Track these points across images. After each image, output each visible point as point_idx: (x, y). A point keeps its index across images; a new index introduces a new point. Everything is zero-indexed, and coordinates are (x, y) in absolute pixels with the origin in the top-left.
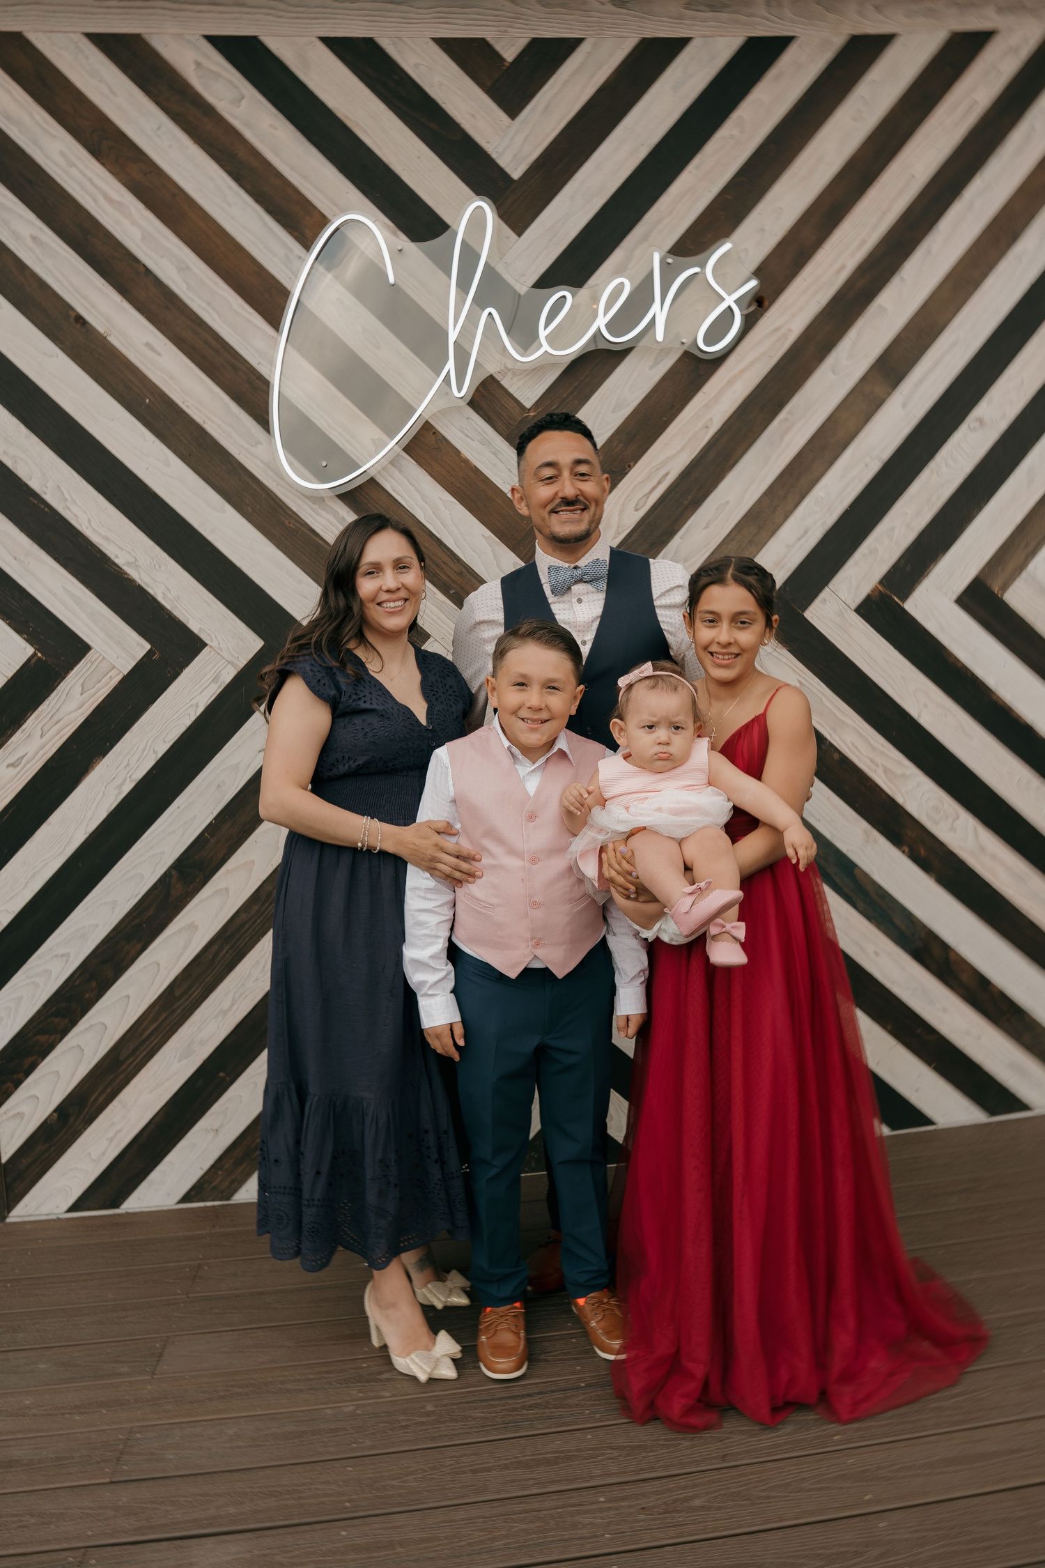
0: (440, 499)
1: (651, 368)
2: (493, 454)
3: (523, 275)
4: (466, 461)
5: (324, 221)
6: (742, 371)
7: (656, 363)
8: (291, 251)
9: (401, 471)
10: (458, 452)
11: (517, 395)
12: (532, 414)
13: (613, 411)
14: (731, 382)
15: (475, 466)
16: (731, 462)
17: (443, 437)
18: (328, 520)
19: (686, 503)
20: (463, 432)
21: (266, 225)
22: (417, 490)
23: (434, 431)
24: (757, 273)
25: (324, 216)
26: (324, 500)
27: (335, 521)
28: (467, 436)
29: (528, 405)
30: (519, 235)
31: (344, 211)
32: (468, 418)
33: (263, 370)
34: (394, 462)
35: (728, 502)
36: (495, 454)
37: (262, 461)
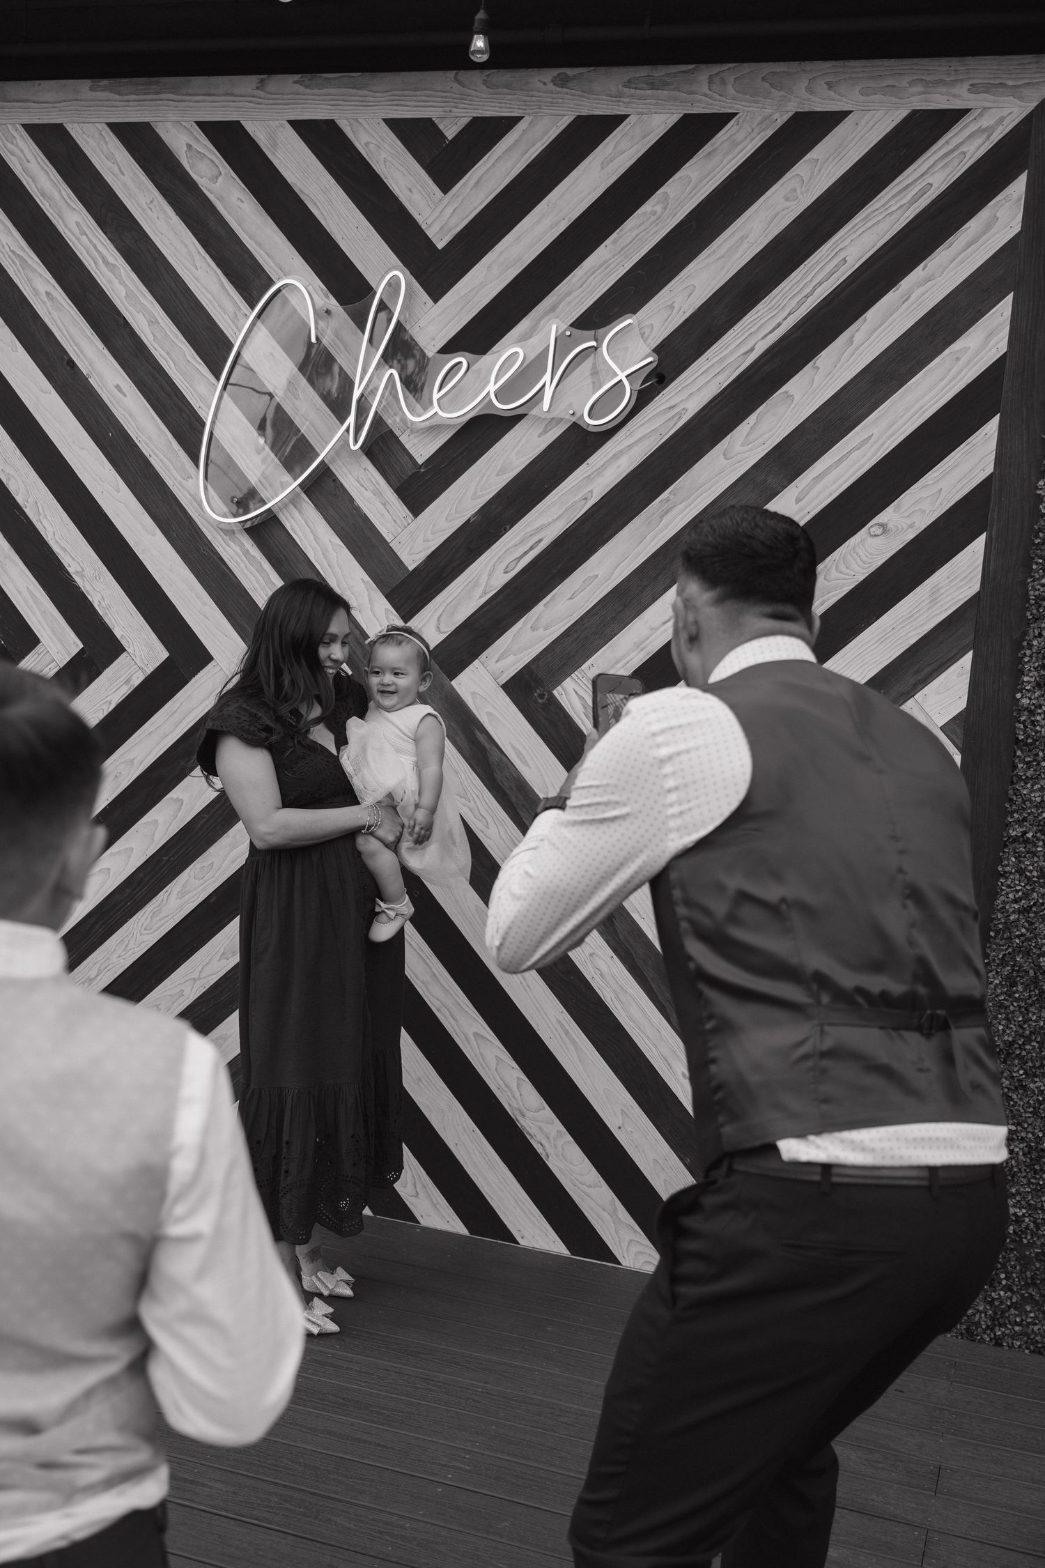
0: (330, 541)
1: (539, 436)
2: (383, 504)
3: (433, 339)
4: (358, 509)
5: (270, 282)
6: (630, 447)
7: (545, 432)
8: (240, 309)
9: (300, 512)
10: (352, 500)
11: (411, 452)
12: (423, 470)
13: (497, 475)
14: (616, 456)
15: (365, 514)
16: (606, 536)
17: (341, 484)
18: (234, 551)
19: (554, 571)
20: (359, 482)
21: (222, 285)
22: (312, 531)
23: (334, 478)
24: (657, 350)
25: (270, 278)
26: (234, 533)
27: (239, 551)
28: (362, 486)
29: (420, 461)
30: (436, 301)
31: (286, 275)
32: (365, 469)
33: (201, 413)
34: (292, 500)
35: (597, 576)
36: (384, 505)
37: (190, 494)
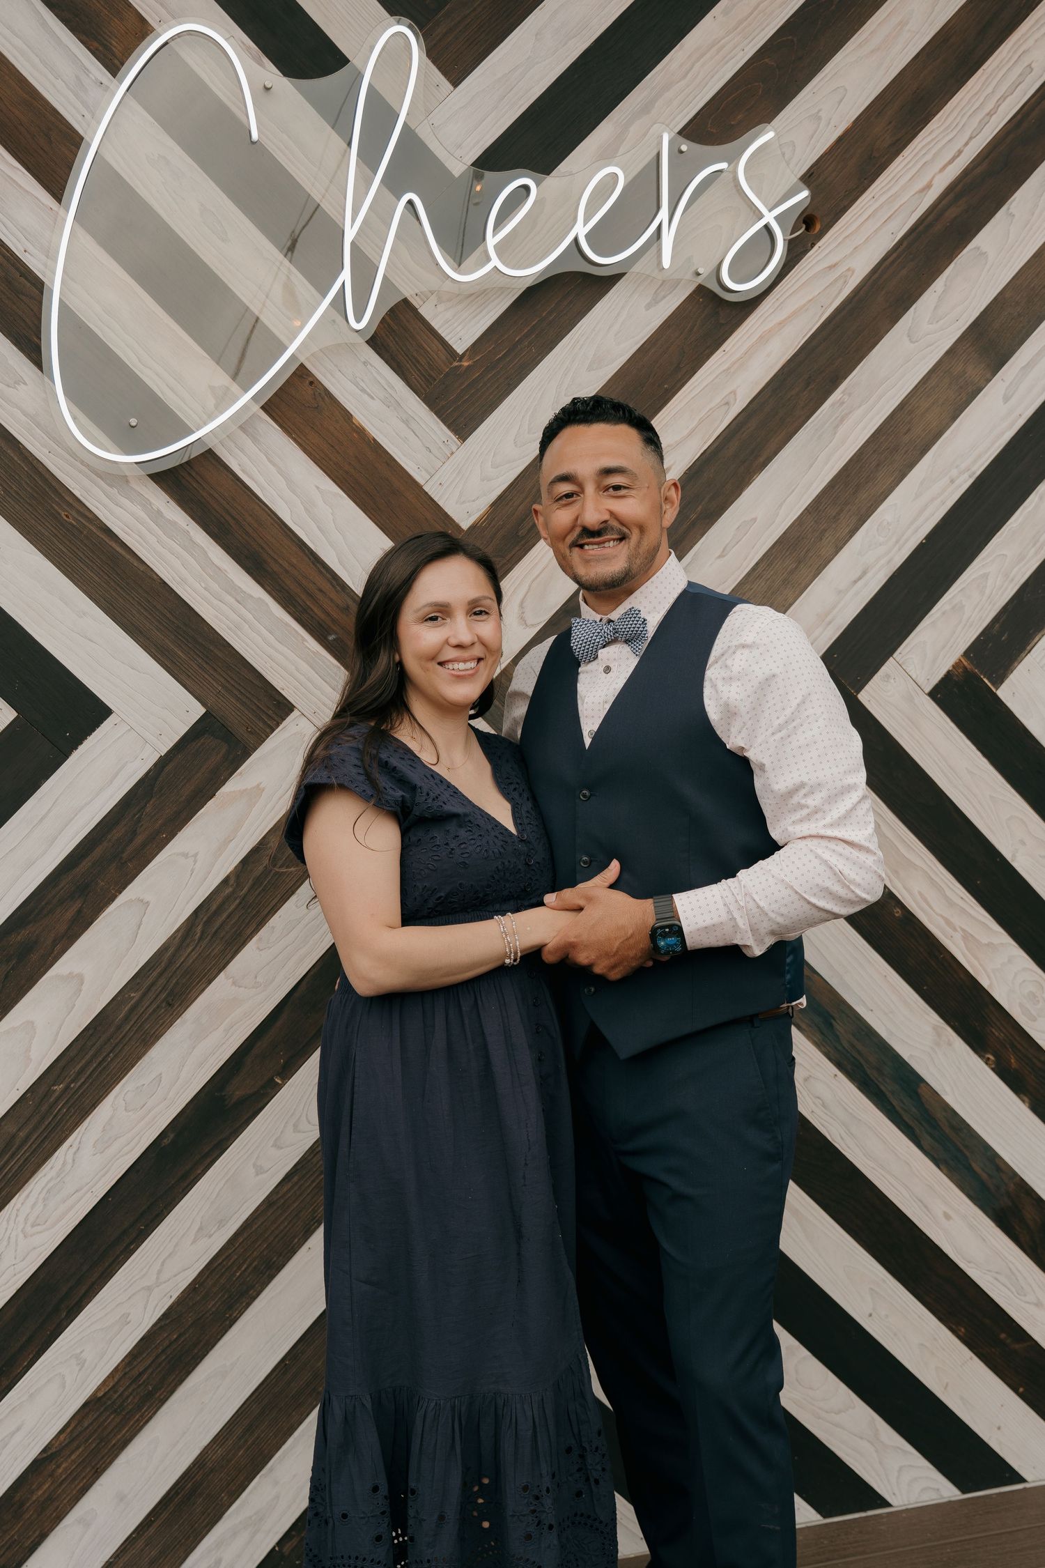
0: (318, 488)
1: (649, 306)
2: (403, 421)
3: (459, 146)
4: (361, 431)
5: (142, 30)
6: (782, 325)
7: (652, 300)
8: (87, 71)
9: (255, 440)
10: (347, 416)
11: (443, 332)
12: (466, 364)
13: (590, 369)
15: (374, 440)
17: (326, 390)
20: (357, 385)
21: (44, 24)
22: (281, 472)
23: (311, 379)
24: (807, 179)
25: (143, 20)
26: (129, 482)
28: (363, 390)
29: (460, 348)
30: (456, 83)
31: (177, 17)
32: (365, 363)
33: (33, 263)
34: (243, 425)
35: (754, 520)
36: (406, 422)
